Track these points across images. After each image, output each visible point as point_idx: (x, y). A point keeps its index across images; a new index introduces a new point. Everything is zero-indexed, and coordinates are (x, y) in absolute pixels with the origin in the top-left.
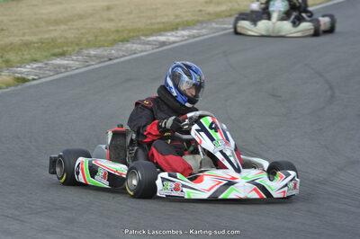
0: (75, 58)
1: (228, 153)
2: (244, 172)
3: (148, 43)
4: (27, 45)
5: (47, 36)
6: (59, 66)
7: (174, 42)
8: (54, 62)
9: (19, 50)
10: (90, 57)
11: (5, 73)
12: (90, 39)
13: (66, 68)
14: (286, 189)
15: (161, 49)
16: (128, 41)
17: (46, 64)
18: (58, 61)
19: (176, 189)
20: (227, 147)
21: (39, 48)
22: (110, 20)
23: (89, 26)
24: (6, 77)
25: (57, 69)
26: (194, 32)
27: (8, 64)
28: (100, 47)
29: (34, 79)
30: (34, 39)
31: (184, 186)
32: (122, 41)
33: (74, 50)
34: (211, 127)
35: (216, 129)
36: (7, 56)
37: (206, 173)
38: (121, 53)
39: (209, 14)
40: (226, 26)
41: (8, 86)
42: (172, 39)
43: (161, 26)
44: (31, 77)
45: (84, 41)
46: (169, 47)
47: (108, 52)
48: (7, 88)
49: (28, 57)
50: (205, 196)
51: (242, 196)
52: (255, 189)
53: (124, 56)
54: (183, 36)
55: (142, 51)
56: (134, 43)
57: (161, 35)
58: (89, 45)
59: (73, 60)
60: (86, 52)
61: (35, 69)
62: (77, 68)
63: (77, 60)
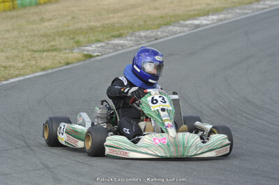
0: (129, 38)
3: (186, 26)
4: (92, 29)
5: (107, 22)
6: (118, 45)
7: (206, 25)
8: (113, 42)
9: (87, 33)
10: (141, 37)
11: (76, 51)
12: (141, 23)
13: (123, 46)
15: (196, 30)
16: (170, 25)
17: (108, 44)
18: (117, 41)
21: (102, 31)
22: (156, 9)
23: (140, 14)
24: (77, 54)
25: (115, 47)
26: (222, 16)
27: (78, 44)
28: (148, 29)
29: (98, 56)
30: (98, 24)
32: (165, 25)
33: (128, 32)
36: (77, 38)
38: (165, 34)
39: (234, 2)
40: (246, 11)
41: (79, 61)
42: (205, 22)
43: (196, 12)
44: (96, 54)
45: (136, 25)
46: (202, 28)
47: (155, 33)
48: (78, 62)
49: (94, 38)
53: (167, 36)
54: (213, 20)
55: (180, 32)
56: (175, 26)
57: (195, 19)
58: (141, 28)
59: (128, 40)
60: (138, 34)
61: (99, 47)
62: (131, 47)
63: (131, 40)
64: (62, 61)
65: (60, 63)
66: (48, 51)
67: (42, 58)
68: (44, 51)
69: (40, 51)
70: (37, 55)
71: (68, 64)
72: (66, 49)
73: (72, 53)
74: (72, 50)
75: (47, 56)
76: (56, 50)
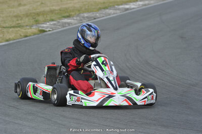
0: (75, 18)
1: (111, 78)
2: (120, 90)
3: (119, 9)
6: (65, 23)
7: (133, 8)
8: (63, 21)
10: (84, 18)
11: (34, 27)
13: (69, 24)
14: (146, 99)
15: (125, 12)
16: (107, 8)
17: (59, 22)
18: (66, 20)
19: (78, 100)
20: (111, 75)
24: (34, 29)
25: (64, 25)
26: (146, 2)
27: (37, 22)
28: (91, 12)
29: (49, 31)
31: (82, 98)
32: (104, 8)
33: (75, 14)
34: (103, 63)
35: (106, 65)
36: (37, 18)
37: (96, 91)
38: (102, 15)
41: (35, 34)
42: (133, 6)
44: (47, 30)
46: (130, 11)
47: (95, 15)
48: (33, 35)
49: (49, 18)
50: (95, 104)
51: (117, 104)
52: (125, 100)
53: (103, 17)
54: (139, 5)
55: (114, 14)
56: (110, 9)
57: (127, 5)
59: (74, 20)
60: (82, 15)
61: (51, 25)
62: (75, 24)
63: (76, 20)
64: (22, 35)
65: (21, 35)
66: (14, 27)
67: (8, 32)
68: (10, 28)
69: (8, 27)
70: (5, 30)
71: (26, 36)
72: (27, 26)
73: (31, 28)
74: (31, 26)
75: (12, 31)
76: (19, 27)
